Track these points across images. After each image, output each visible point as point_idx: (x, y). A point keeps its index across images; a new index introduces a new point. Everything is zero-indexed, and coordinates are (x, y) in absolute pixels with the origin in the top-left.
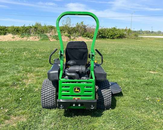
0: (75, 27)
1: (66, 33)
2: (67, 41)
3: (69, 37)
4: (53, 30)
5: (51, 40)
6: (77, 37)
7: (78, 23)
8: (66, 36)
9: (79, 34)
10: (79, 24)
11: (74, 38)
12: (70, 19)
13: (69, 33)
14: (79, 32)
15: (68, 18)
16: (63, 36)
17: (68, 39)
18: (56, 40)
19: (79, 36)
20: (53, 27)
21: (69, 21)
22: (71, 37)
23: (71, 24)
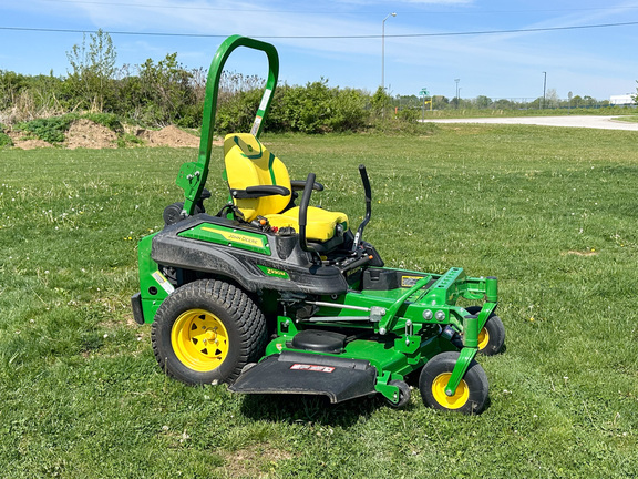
0: (136, 80)
1: (94, 110)
2: (107, 145)
3: (114, 125)
4: (25, 95)
5: (25, 146)
6: (150, 124)
7: (149, 60)
8: (96, 123)
9: (161, 113)
10: (155, 63)
11: (139, 132)
12: (110, 40)
13: (109, 105)
14: (160, 104)
15: (101, 33)
16: (82, 121)
17: (110, 139)
18: (47, 145)
19: (158, 121)
20: (20, 78)
21: (105, 50)
22: (121, 127)
23: (114, 67)
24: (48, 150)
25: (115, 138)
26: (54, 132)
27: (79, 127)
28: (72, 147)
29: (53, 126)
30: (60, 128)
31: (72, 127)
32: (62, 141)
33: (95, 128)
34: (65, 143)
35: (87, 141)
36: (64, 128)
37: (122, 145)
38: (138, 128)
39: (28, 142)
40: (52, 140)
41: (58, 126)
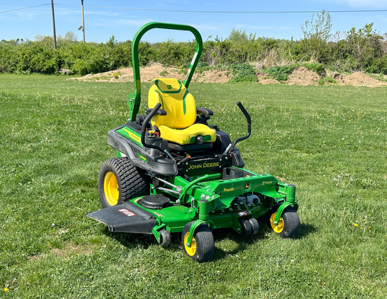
0: (343, 42)
1: (312, 61)
2: (312, 83)
3: (320, 71)
4: (273, 52)
5: (263, 82)
6: (346, 71)
7: (354, 29)
8: (309, 69)
9: (356, 63)
10: (357, 31)
11: (336, 75)
12: (329, 17)
13: (323, 59)
14: (356, 57)
15: (324, 12)
16: (301, 68)
17: (315, 79)
18: (277, 82)
19: (353, 68)
20: (274, 42)
21: (325, 23)
22: (325, 72)
23: (329, 34)
24: (276, 85)
25: (319, 79)
26: (282, 74)
27: (299, 72)
28: (290, 84)
29: (283, 70)
30: (287, 72)
31: (295, 71)
32: (286, 80)
33: (308, 72)
34: (287, 81)
35: (300, 81)
36: (289, 72)
37: (322, 84)
38: (336, 72)
39: (267, 80)
40: (280, 79)
41: (286, 71)
